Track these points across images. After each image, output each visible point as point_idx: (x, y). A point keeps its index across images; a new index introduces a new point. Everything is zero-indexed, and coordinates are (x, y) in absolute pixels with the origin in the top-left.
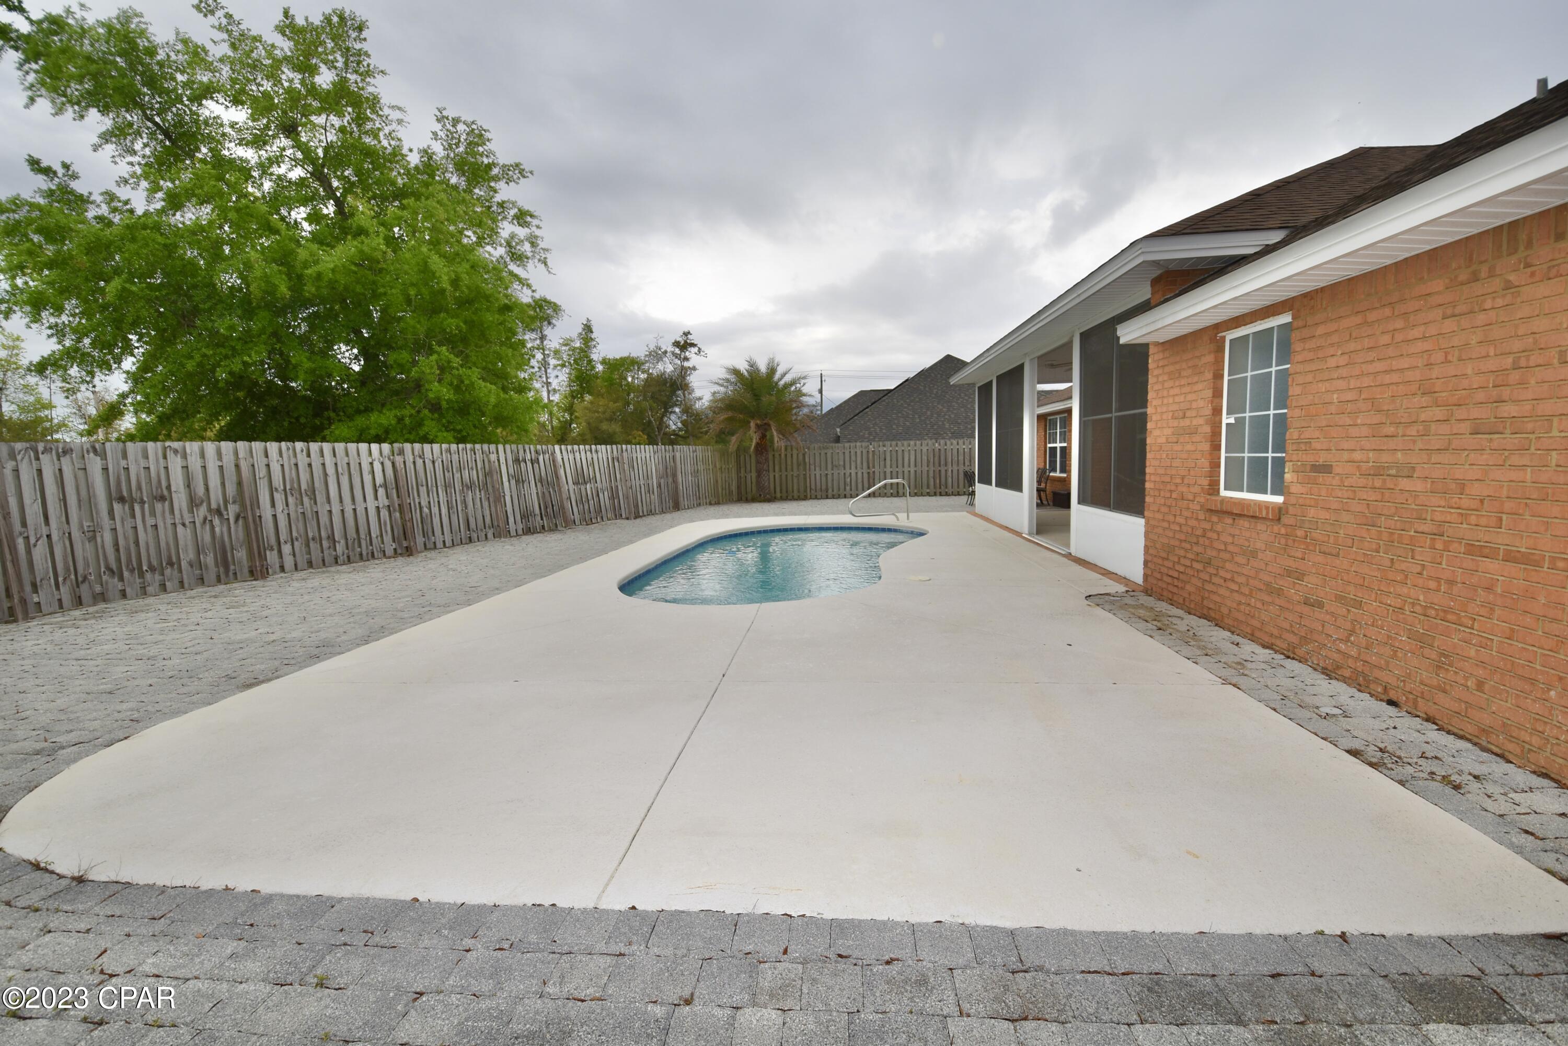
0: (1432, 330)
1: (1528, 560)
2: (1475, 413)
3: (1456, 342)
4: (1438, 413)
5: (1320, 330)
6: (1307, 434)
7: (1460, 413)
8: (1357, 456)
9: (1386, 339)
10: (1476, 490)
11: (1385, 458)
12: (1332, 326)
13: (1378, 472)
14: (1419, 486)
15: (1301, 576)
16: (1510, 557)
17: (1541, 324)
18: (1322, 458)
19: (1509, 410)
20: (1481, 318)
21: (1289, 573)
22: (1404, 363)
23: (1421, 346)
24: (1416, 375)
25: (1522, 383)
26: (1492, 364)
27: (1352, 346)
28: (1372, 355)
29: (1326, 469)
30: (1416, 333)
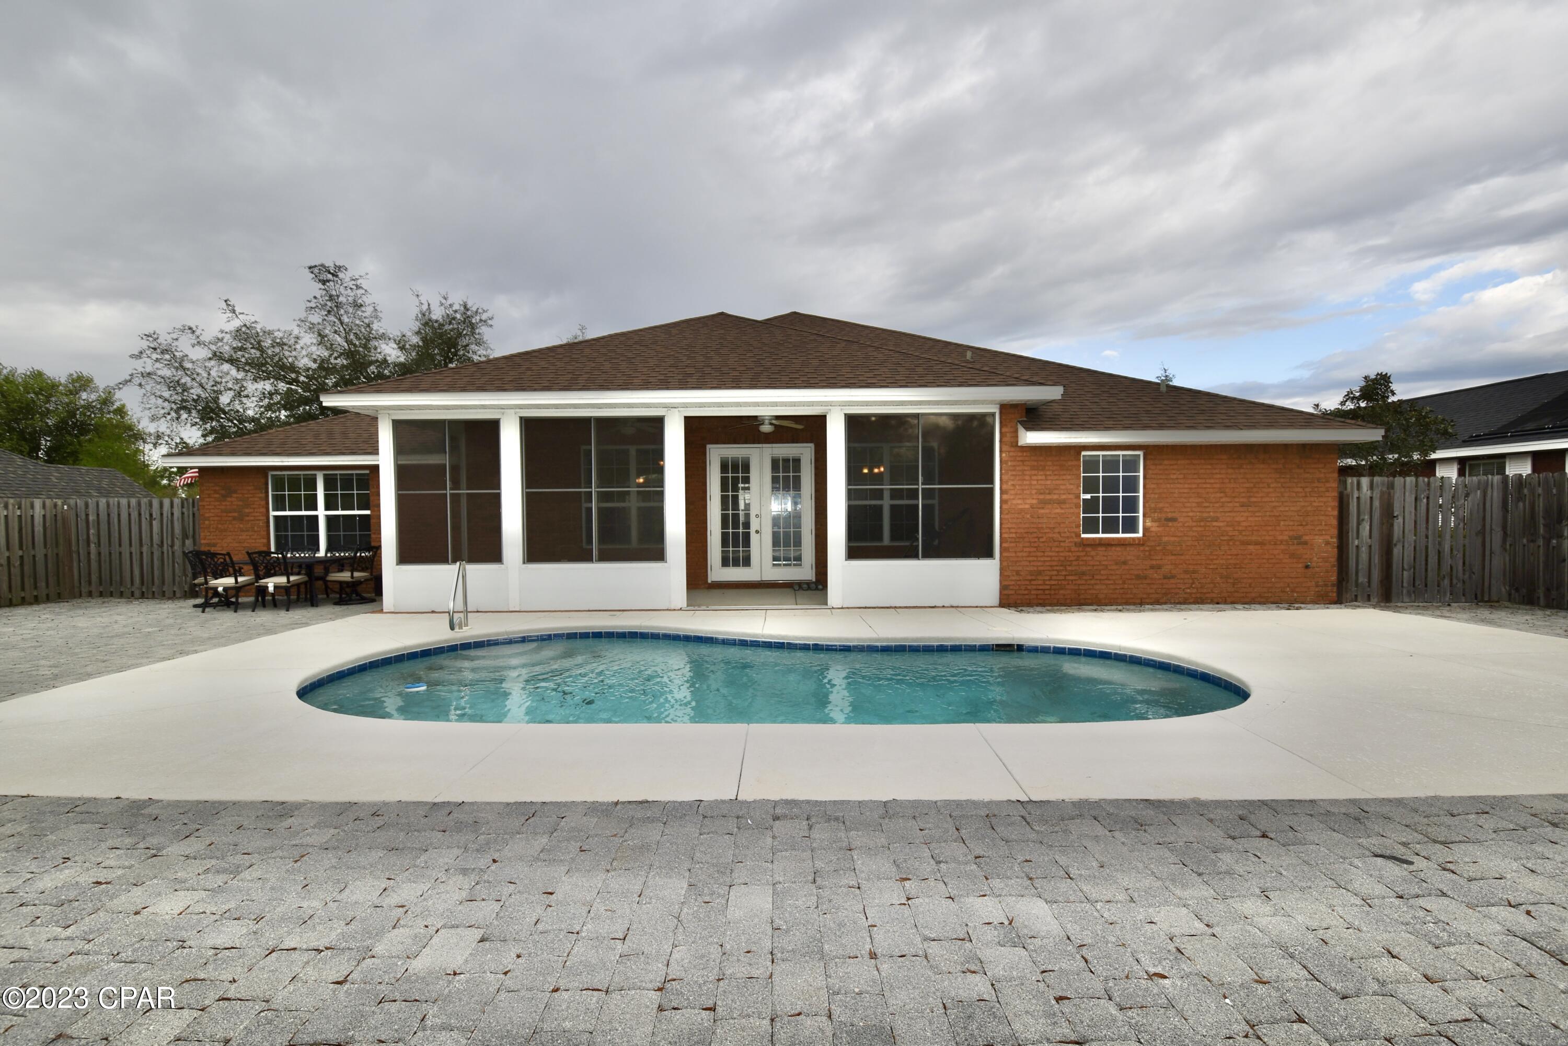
0: (1223, 471)
1: (1262, 544)
2: (1242, 500)
3: (1234, 476)
4: (1228, 500)
5: (1166, 462)
6: (1161, 505)
7: (1237, 500)
8: (1191, 514)
9: (1202, 471)
10: (1245, 524)
11: (1205, 515)
12: (1173, 462)
13: (1202, 519)
14: (1221, 524)
15: (1159, 567)
16: (1256, 543)
17: (1261, 476)
18: (1170, 515)
19: (1253, 499)
20: (1242, 471)
21: (1152, 567)
22: (1212, 481)
23: (1218, 476)
24: (1218, 486)
25: (1257, 492)
26: (1247, 485)
27: (1185, 471)
28: (1196, 476)
29: (1173, 520)
30: (1217, 471)
